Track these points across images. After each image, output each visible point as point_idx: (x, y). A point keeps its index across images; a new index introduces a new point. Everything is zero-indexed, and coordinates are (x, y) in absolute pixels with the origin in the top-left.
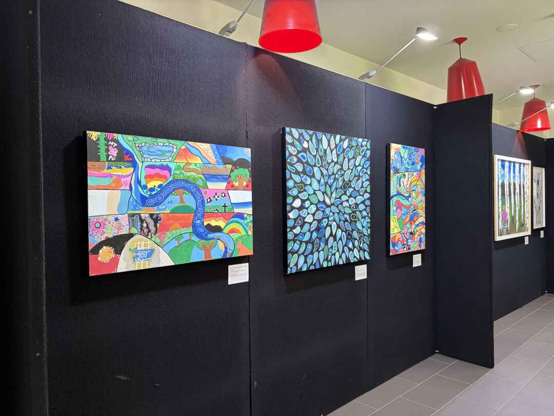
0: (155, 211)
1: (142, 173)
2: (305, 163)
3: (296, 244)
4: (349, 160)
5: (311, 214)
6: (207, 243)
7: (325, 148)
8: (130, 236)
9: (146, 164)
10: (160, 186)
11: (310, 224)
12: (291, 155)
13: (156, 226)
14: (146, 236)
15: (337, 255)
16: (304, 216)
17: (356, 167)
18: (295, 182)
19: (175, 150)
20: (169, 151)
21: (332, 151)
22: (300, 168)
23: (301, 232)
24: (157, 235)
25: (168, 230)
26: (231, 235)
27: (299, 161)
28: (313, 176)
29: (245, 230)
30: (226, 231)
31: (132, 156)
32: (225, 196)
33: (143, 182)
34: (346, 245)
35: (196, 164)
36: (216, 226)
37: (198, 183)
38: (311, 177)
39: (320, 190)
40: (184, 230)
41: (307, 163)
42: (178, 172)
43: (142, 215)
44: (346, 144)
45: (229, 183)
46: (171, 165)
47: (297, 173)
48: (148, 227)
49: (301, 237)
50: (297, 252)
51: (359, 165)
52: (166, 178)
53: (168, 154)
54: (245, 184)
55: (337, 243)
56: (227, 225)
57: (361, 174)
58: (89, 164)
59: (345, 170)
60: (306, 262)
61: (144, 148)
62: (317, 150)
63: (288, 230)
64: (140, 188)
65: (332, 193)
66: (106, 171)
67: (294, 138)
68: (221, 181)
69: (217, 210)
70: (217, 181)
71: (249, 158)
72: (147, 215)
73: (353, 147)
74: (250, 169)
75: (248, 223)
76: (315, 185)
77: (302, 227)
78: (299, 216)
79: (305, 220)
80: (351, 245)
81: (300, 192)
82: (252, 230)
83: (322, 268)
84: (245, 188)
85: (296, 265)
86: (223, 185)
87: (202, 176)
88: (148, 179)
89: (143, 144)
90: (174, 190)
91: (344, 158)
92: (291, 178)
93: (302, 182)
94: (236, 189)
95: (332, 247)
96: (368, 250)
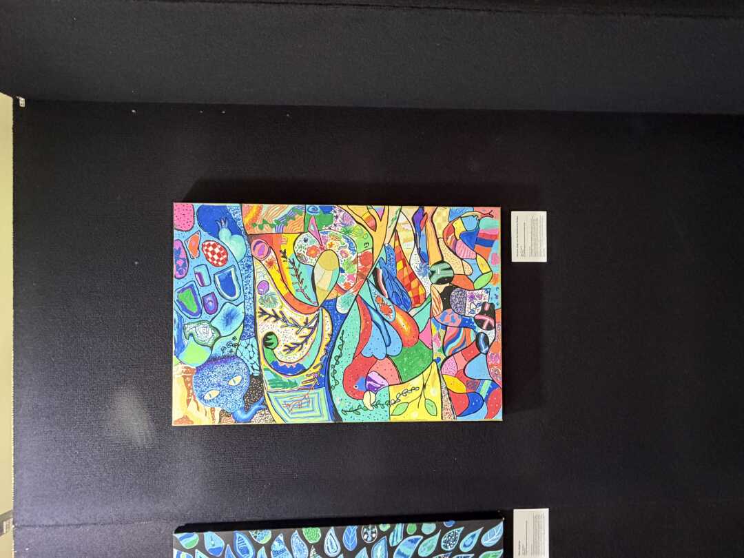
96: (478, 532)
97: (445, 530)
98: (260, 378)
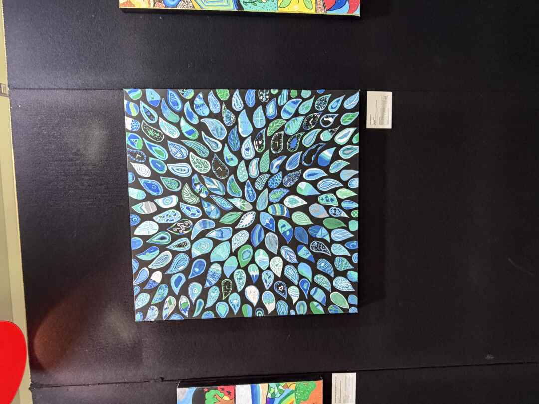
2: (187, 277)
3: (315, 297)
4: (171, 160)
5: (270, 260)
7: (157, 227)
11: (286, 263)
12: (177, 310)
15: (343, 193)
16: (272, 279)
17: (182, 136)
18: (220, 299)
21: (160, 210)
22: (195, 289)
23: (298, 286)
27: (184, 291)
28: (206, 257)
29: (289, 395)
34: (326, 169)
38: (209, 264)
39: (230, 241)
41: (186, 272)
44: (142, 170)
47: (204, 295)
49: (306, 286)
50: (327, 293)
51: (177, 125)
54: (226, 398)
55: (322, 193)
57: (195, 121)
59: (190, 172)
60: (344, 274)
62: (163, 248)
63: (293, 313)
65: (235, 209)
67: (149, 304)
71: (190, 391)
73: (144, 149)
74: (206, 389)
75: (281, 392)
76: (221, 252)
77: (289, 283)
78: (271, 289)
79: (279, 275)
80: (328, 154)
81: (235, 290)
82: (289, 384)
83: (360, 235)
84: (232, 395)
85: (346, 294)
91: (169, 174)
92: (213, 308)
93: (218, 284)
95: (327, 208)
96: (342, 98)
97: (318, 96)
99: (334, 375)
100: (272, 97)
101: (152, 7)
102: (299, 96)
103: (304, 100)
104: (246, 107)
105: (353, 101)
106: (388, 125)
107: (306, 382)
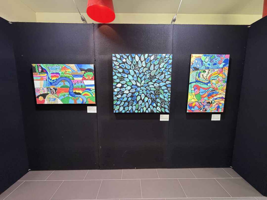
0: (55, 87)
1: (50, 76)
2: (124, 68)
3: (118, 102)
4: (155, 65)
5: (128, 90)
6: (75, 98)
7: (137, 61)
8: (48, 94)
9: (51, 72)
10: (56, 79)
11: (127, 94)
12: (115, 65)
13: (56, 92)
14: (53, 94)
15: (145, 109)
16: (123, 91)
17: (160, 68)
18: (118, 77)
19: (61, 68)
20: (59, 68)
21: (142, 62)
22: (121, 70)
23: (121, 97)
24: (56, 94)
25: (60, 93)
26: (85, 96)
27: (120, 67)
28: (129, 74)
29: (92, 95)
30: (83, 94)
31: (46, 70)
32: (82, 82)
33: (50, 78)
34: (151, 104)
35: (69, 72)
36: (78, 93)
37: (70, 78)
38: (127, 74)
39: (133, 80)
40: (66, 93)
41: (125, 68)
42: (62, 75)
43: (51, 88)
44: (152, 58)
45: (83, 78)
46: (59, 72)
47: (119, 73)
48: (53, 92)
49: (121, 99)
50: (119, 105)
51: (163, 67)
52: (58, 76)
53: (59, 69)
54: (91, 78)
55: (145, 104)
56: (83, 92)
57: (164, 72)
58: (34, 73)
59: (151, 70)
60: (124, 109)
61: (50, 68)
62: (132, 62)
63: (114, 96)
64: (49, 80)
65: (141, 81)
66: (38, 75)
67: (117, 58)
68: (80, 77)
69: (78, 87)
70: (78, 77)
71: (93, 68)
72: (52, 88)
73: (158, 59)
74: (93, 72)
75: (92, 93)
76: (130, 77)
77: (122, 95)
78: (120, 90)
79: (124, 92)
80: (154, 105)
81: (120, 81)
82: (95, 95)
83: (134, 113)
84: (92, 79)
85: (119, 110)
86: (81, 79)
87: (72, 76)
88: (52, 77)
89: (49, 66)
90: (61, 80)
91: (151, 65)
92: (115, 75)
93: (122, 76)
94: (87, 80)
95: (141, 105)
96: (168, 108)
97: (169, 102)
98: (198, 70)
99: (96, 107)
100: (169, 91)
101: (191, 62)
102: (169, 98)
103: (168, 99)
104: (167, 84)
105: (167, 111)
106: (161, 120)
107: (95, 99)
